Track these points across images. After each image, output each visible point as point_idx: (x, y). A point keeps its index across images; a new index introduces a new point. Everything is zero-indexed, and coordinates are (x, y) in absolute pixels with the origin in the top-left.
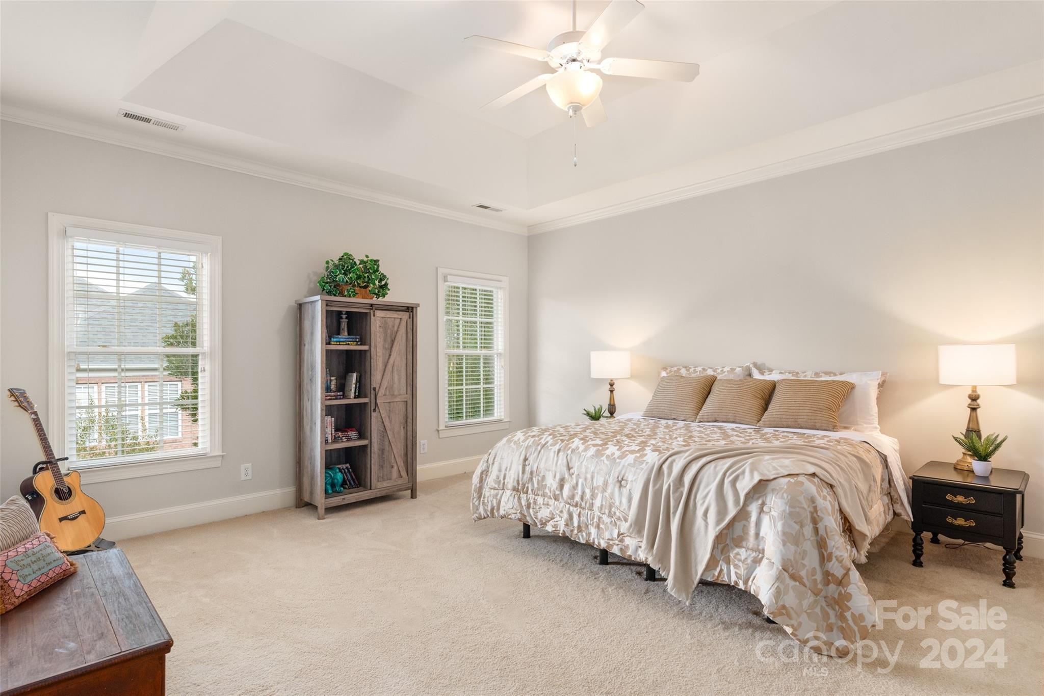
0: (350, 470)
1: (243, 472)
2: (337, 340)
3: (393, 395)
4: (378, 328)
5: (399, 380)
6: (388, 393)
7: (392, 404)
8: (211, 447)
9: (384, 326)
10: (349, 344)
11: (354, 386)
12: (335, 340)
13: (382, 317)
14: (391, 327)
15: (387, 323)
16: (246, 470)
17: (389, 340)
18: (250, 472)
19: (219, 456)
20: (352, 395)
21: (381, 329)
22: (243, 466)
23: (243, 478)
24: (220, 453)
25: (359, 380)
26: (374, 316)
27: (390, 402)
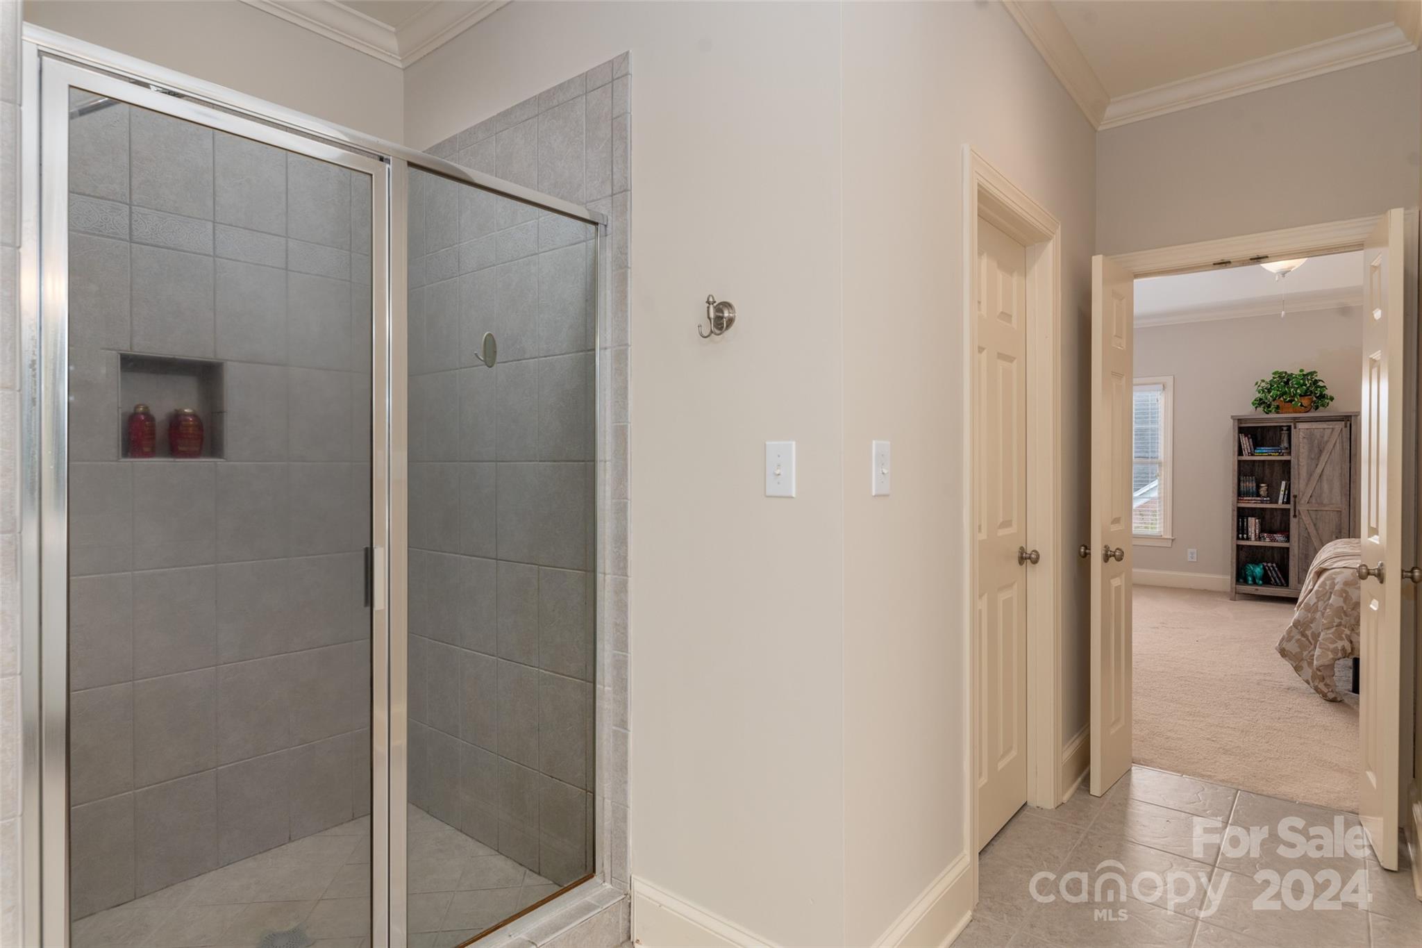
0: (1276, 569)
1: (1189, 555)
2: (1260, 451)
3: (1321, 504)
4: (1301, 440)
5: (1331, 490)
6: (1314, 501)
7: (1320, 513)
8: (1164, 531)
9: (1310, 437)
10: (1271, 455)
11: (1282, 493)
12: (1258, 451)
13: (1307, 429)
14: (1318, 437)
15: (1313, 434)
16: (1192, 554)
17: (1316, 450)
18: (1195, 556)
19: (1170, 539)
20: (1280, 501)
21: (1305, 440)
22: (1190, 550)
23: (1190, 559)
24: (1170, 537)
25: (1288, 488)
26: (1295, 428)
27: (1316, 510)
